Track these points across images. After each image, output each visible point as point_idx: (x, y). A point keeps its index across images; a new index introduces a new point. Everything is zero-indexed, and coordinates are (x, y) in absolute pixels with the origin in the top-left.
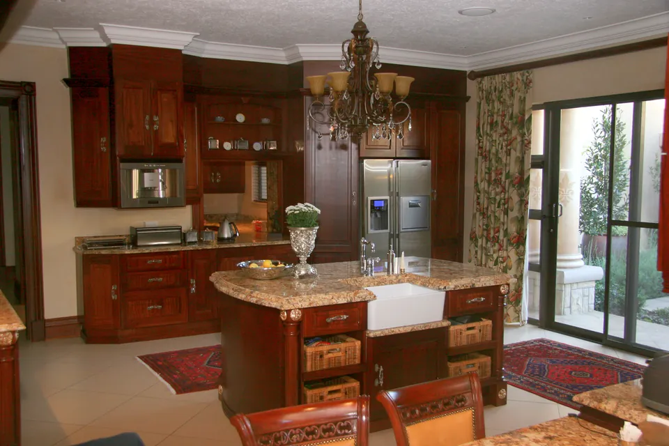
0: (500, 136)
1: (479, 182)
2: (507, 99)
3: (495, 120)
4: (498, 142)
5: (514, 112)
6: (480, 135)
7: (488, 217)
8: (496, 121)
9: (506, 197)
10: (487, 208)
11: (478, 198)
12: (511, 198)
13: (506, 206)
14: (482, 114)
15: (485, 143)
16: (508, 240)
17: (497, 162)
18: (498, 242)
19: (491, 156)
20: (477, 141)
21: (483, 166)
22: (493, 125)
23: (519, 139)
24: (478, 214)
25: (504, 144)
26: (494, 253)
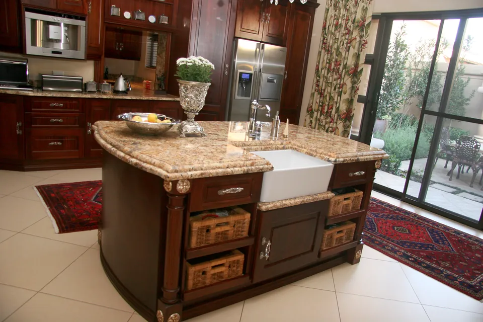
0: (343, 35)
1: (320, 69)
2: (352, 7)
3: (339, 23)
4: (340, 40)
5: (356, 18)
6: (326, 34)
7: (324, 97)
8: (341, 24)
9: (342, 83)
10: (324, 90)
11: (318, 81)
12: (345, 84)
13: (340, 90)
14: (328, 18)
15: (329, 40)
16: (338, 116)
17: (337, 55)
18: (330, 116)
19: (333, 50)
20: (322, 38)
21: (325, 56)
22: (337, 26)
23: (358, 39)
24: (316, 93)
25: (345, 42)
26: (326, 124)
